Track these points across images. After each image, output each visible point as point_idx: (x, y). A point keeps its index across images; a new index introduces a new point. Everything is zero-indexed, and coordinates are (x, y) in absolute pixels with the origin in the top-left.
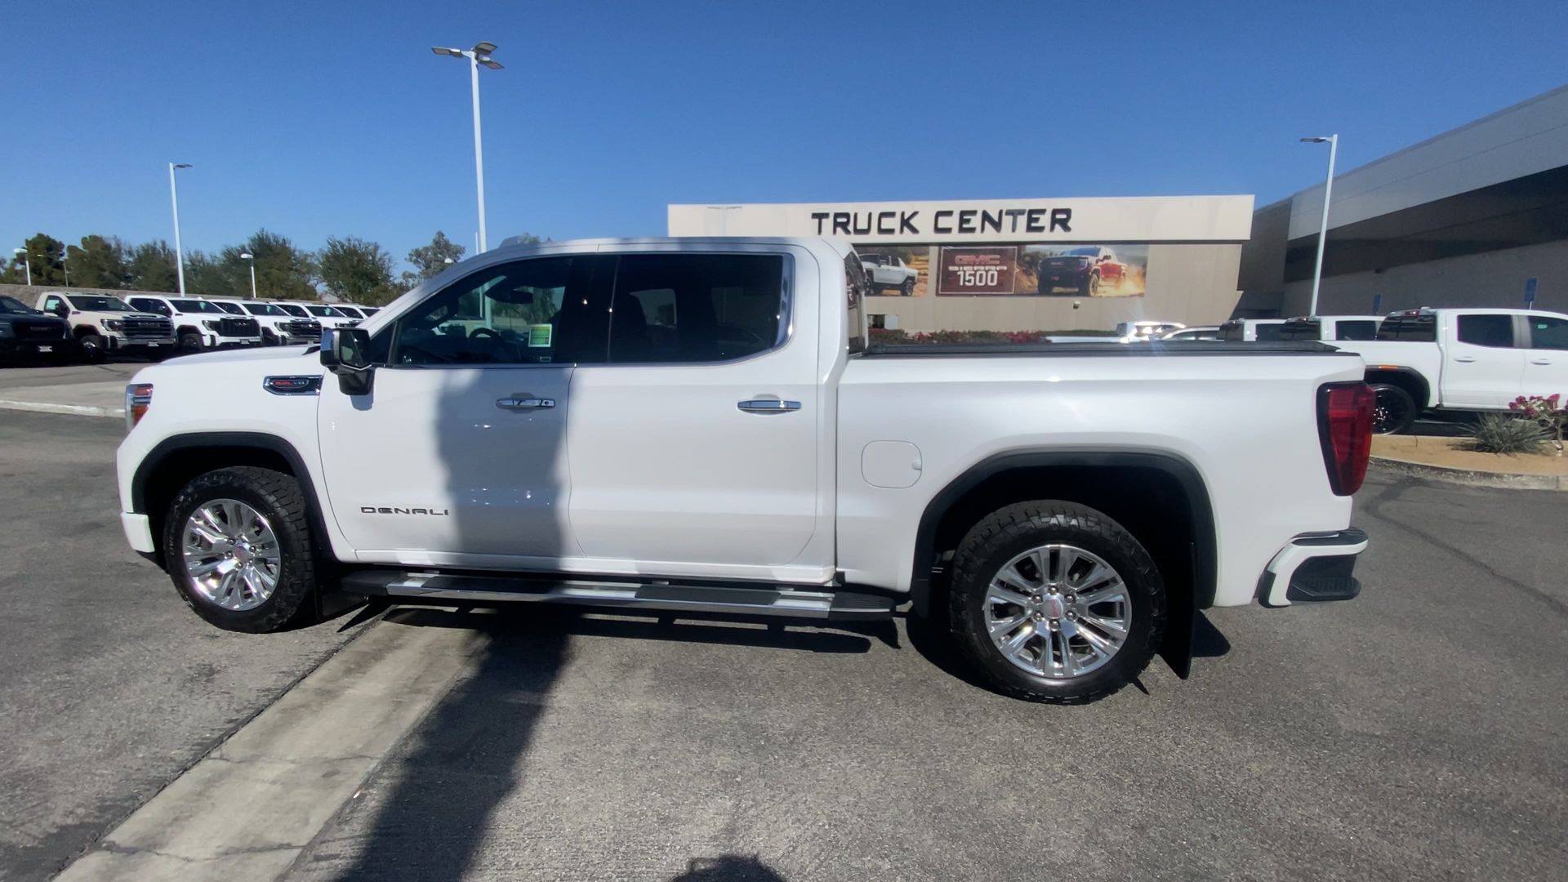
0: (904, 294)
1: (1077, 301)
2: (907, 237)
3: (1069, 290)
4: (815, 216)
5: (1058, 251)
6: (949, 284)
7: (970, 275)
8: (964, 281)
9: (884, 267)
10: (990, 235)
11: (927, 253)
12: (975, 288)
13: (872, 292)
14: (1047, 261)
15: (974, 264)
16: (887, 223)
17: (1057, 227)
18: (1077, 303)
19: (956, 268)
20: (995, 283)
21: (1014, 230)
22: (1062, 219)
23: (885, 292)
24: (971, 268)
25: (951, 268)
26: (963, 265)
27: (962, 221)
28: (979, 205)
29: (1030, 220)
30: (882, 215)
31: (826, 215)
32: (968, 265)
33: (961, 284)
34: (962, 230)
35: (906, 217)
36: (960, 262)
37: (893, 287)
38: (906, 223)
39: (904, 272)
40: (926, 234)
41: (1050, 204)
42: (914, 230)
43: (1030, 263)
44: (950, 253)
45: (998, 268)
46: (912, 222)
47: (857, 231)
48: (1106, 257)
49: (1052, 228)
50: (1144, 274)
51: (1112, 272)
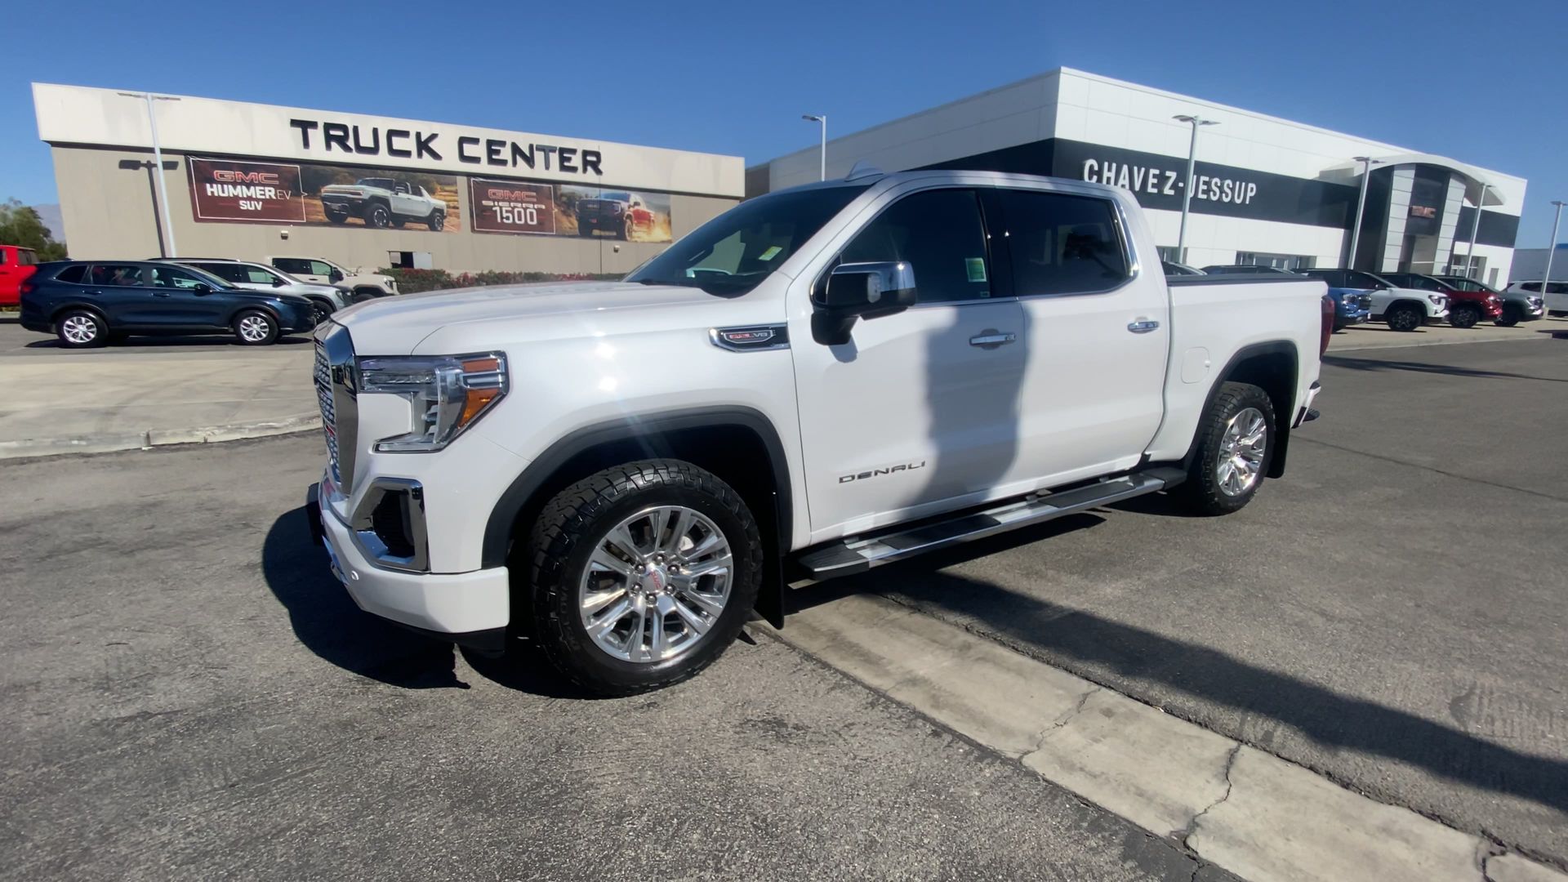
0: (433, 228)
1: (617, 245)
2: (427, 162)
3: (607, 233)
4: (294, 123)
5: (594, 193)
6: (484, 220)
7: (507, 211)
8: (502, 218)
9: (401, 195)
10: (522, 170)
11: (455, 183)
12: (514, 226)
13: (391, 224)
14: (584, 204)
15: (510, 201)
16: (399, 143)
17: (589, 168)
18: (617, 246)
19: (491, 204)
20: (535, 222)
21: (547, 167)
22: (592, 161)
23: (408, 225)
24: (507, 204)
25: (484, 203)
26: (498, 201)
27: (491, 152)
28: (509, 136)
29: (563, 159)
30: (391, 134)
31: (314, 125)
32: (503, 200)
33: (499, 220)
34: (491, 161)
35: (423, 138)
36: (494, 197)
37: (418, 219)
38: (423, 146)
39: (429, 203)
40: (450, 161)
41: (581, 144)
42: (435, 155)
43: (568, 203)
44: (481, 186)
45: (536, 206)
46: (432, 145)
47: (360, 149)
48: (636, 204)
49: (585, 170)
50: (670, 223)
51: (642, 218)
